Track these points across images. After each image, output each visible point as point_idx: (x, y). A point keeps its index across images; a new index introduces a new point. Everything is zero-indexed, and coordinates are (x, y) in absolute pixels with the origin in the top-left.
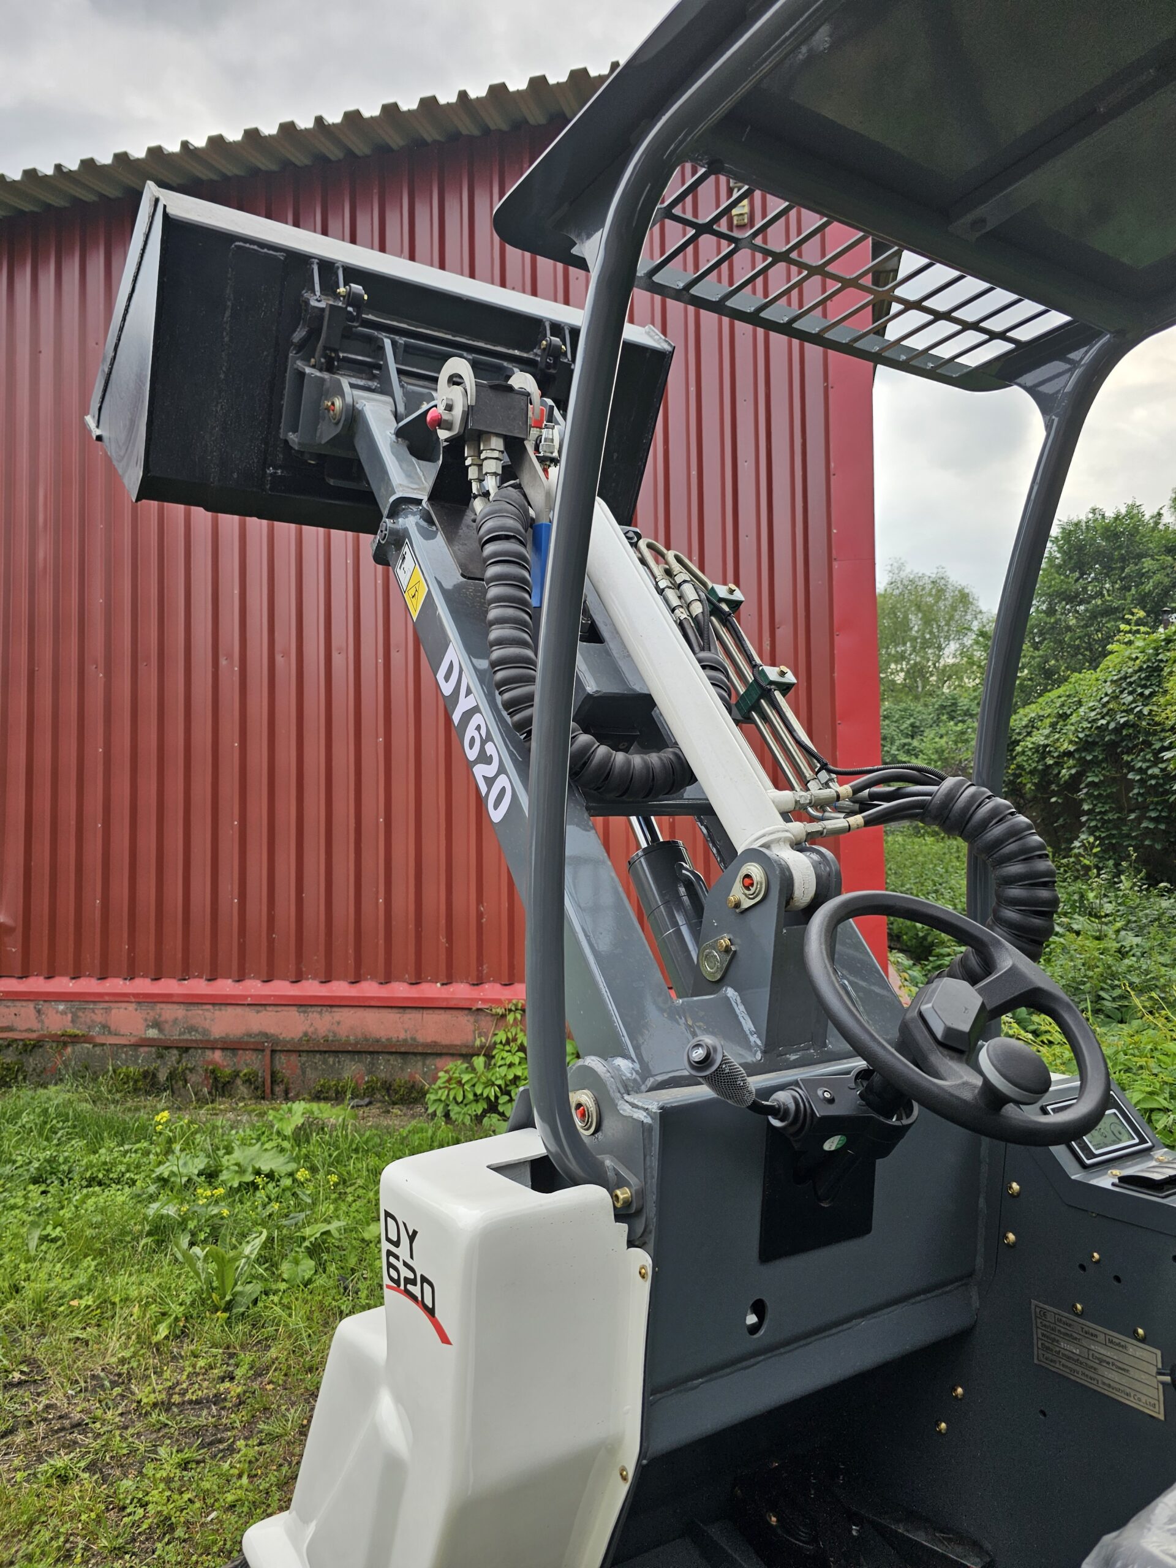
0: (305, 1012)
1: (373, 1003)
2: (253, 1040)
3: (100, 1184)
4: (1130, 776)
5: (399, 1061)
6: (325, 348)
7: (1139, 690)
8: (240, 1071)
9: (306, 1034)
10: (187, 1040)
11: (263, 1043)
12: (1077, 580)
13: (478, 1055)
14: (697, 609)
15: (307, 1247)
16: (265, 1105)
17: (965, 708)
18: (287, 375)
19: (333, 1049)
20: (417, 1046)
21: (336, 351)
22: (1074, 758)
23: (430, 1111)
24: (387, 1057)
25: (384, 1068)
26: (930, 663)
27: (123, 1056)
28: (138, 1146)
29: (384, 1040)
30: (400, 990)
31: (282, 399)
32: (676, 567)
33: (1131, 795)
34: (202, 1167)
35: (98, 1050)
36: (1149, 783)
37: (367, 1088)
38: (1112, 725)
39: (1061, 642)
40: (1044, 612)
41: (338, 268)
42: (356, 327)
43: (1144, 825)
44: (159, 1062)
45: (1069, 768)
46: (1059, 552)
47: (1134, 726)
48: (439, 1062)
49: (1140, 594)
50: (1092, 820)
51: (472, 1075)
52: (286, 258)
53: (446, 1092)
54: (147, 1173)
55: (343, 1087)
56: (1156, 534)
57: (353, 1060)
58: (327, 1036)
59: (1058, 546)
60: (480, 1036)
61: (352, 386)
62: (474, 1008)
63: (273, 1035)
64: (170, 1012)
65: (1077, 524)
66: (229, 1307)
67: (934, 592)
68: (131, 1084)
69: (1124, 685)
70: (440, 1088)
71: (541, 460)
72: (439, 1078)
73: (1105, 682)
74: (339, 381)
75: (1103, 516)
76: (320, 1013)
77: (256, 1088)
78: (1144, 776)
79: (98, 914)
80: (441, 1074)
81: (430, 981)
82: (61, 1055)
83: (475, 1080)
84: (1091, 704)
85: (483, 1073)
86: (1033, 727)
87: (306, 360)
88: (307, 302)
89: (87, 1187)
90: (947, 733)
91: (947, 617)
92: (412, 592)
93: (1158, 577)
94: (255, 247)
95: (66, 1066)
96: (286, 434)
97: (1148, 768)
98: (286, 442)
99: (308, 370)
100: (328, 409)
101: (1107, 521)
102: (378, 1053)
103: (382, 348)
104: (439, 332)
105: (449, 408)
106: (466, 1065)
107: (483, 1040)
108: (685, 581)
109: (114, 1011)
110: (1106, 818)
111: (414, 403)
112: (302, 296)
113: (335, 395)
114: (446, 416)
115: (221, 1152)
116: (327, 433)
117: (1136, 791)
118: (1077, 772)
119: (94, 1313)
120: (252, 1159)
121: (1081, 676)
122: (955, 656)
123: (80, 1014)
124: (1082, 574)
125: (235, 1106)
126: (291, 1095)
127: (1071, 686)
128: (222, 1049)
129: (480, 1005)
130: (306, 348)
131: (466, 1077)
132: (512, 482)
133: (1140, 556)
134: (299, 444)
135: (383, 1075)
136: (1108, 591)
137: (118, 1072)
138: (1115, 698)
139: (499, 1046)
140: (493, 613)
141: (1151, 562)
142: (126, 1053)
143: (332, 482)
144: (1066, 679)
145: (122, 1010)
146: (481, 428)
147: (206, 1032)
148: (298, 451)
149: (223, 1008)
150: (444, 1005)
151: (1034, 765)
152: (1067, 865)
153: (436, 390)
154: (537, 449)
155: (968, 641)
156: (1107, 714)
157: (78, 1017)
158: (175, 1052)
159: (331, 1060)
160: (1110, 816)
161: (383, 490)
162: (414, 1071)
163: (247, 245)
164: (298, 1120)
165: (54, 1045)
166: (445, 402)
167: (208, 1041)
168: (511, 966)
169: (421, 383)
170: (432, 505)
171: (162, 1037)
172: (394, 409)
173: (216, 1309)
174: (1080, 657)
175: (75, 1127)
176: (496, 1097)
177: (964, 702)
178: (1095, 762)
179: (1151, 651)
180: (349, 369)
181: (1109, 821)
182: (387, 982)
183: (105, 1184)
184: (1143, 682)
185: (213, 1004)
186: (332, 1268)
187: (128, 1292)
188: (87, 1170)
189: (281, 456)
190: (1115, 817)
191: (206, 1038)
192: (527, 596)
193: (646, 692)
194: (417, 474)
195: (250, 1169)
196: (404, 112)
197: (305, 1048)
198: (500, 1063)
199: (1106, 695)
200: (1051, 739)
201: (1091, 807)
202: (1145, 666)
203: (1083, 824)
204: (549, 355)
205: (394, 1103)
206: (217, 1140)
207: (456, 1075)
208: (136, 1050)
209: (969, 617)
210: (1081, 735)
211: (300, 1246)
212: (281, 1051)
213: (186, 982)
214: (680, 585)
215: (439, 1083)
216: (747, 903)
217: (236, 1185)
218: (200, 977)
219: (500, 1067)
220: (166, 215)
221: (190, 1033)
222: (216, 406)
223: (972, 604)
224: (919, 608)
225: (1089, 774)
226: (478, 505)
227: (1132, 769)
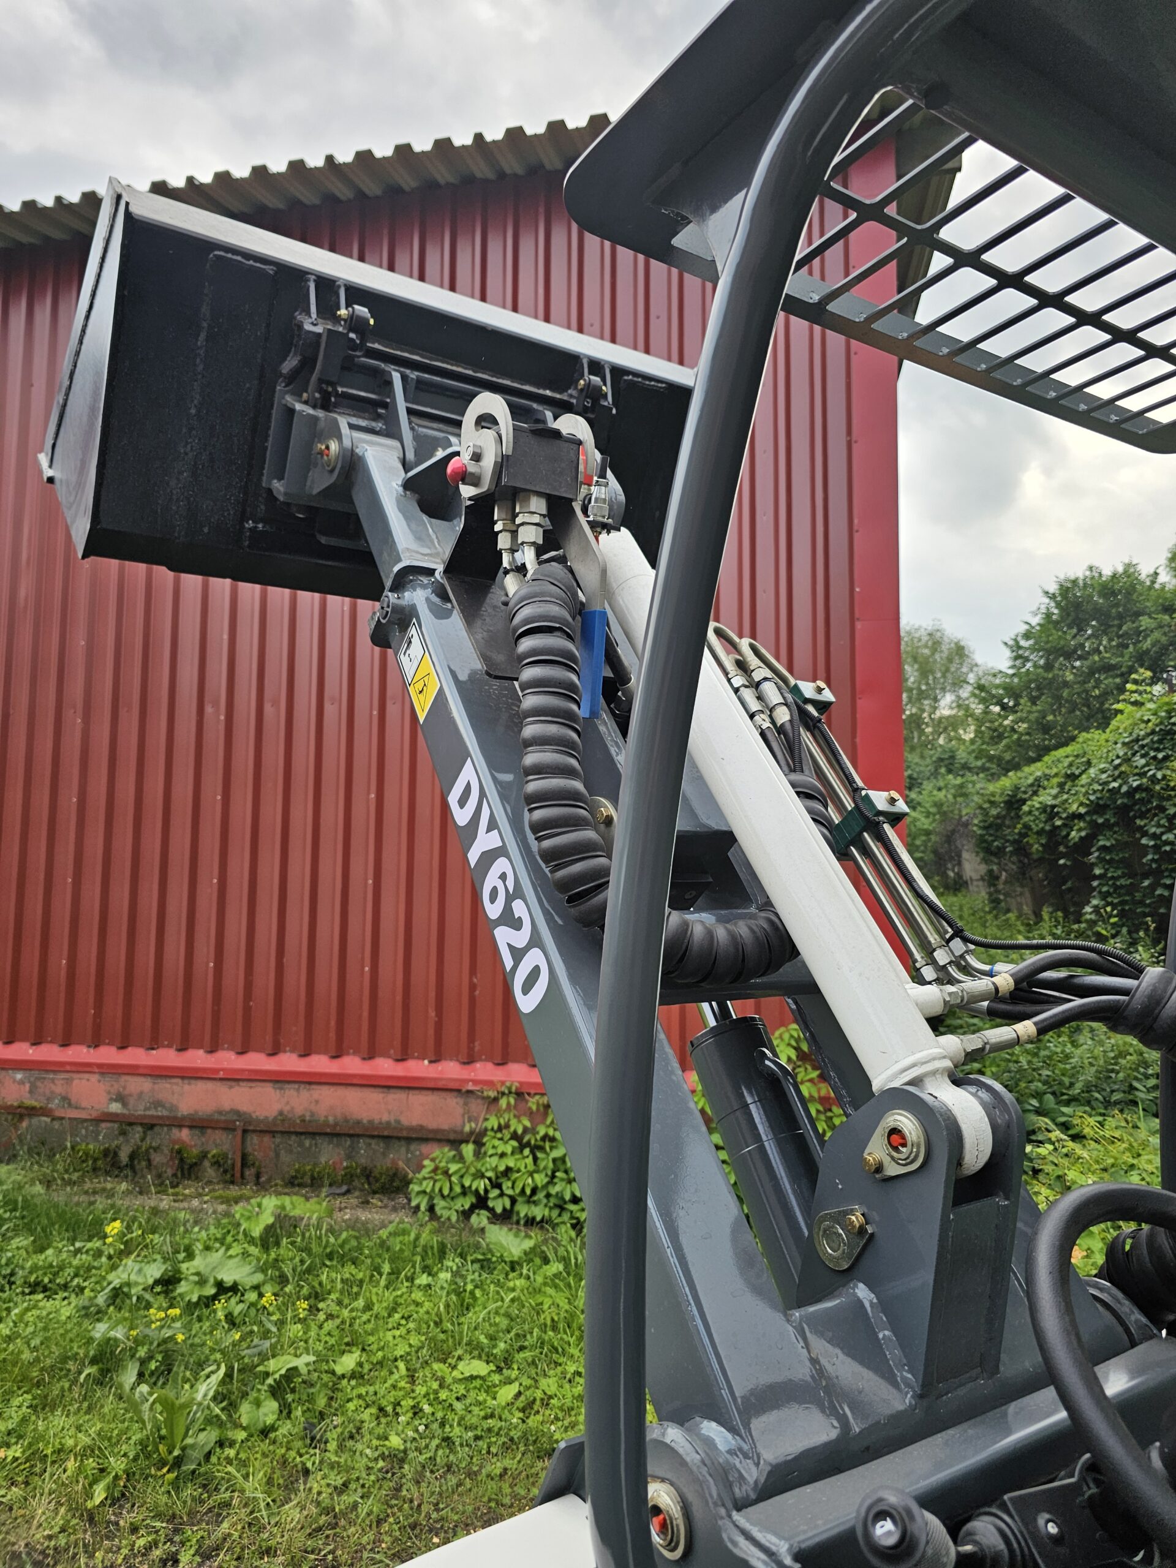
0: (281, 1089)
1: (355, 1081)
2: (223, 1118)
3: (45, 1289)
4: (1144, 841)
5: (382, 1145)
6: (321, 381)
7: (1152, 754)
8: (208, 1152)
9: (281, 1113)
10: (152, 1117)
11: (234, 1121)
12: (1074, 637)
13: (467, 1142)
14: (783, 716)
15: (270, 1386)
16: (234, 1191)
17: (963, 761)
18: (274, 412)
19: (311, 1130)
20: (401, 1130)
21: (333, 384)
22: (1085, 821)
23: (413, 1204)
24: (368, 1140)
25: (365, 1153)
26: (925, 715)
27: (83, 1131)
28: (89, 1245)
29: (365, 1121)
30: (385, 1066)
31: (266, 440)
32: (753, 661)
33: (1144, 861)
34: (157, 1275)
35: (56, 1125)
36: (1163, 849)
37: (346, 1175)
38: (1124, 789)
39: (1060, 697)
40: (1042, 667)
41: (339, 287)
42: (359, 357)
43: (1158, 892)
44: (121, 1138)
45: (1080, 830)
46: (1056, 607)
47: (1147, 790)
48: (425, 1148)
49: (1138, 652)
50: (1104, 885)
51: (460, 1165)
52: (276, 273)
53: (431, 1184)
54: (98, 1279)
55: (319, 1173)
56: (1152, 592)
57: (330, 1143)
58: (304, 1116)
59: (1056, 602)
60: (470, 1121)
61: (352, 427)
62: (464, 1090)
63: (245, 1113)
64: (136, 1085)
65: (1075, 582)
66: (178, 1462)
67: (930, 643)
68: (90, 1162)
69: (1136, 748)
70: (425, 1178)
71: (593, 525)
72: (424, 1167)
73: (1116, 743)
74: (336, 420)
75: (1100, 575)
76: (298, 1090)
77: (225, 1172)
78: (1159, 842)
79: (63, 973)
80: (426, 1162)
81: (418, 1058)
82: (16, 1128)
83: (463, 1171)
84: (1102, 766)
85: (472, 1163)
86: (1039, 786)
87: (298, 395)
88: (300, 326)
89: (30, 1293)
90: (946, 786)
91: (943, 669)
92: (419, 686)
93: (1156, 635)
94: (239, 258)
95: (21, 1141)
96: (270, 483)
97: (1162, 834)
98: (270, 491)
99: (298, 407)
100: (321, 453)
101: (1104, 579)
102: (358, 1136)
103: (389, 383)
104: (458, 366)
105: (477, 457)
106: (453, 1153)
107: (473, 1125)
108: (766, 679)
109: (76, 1082)
110: (1118, 883)
111: (425, 447)
112: (295, 318)
113: (330, 437)
114: (472, 468)
115: (181, 1256)
116: (319, 482)
117: (1150, 857)
118: (1087, 835)
119: (22, 1467)
120: (214, 1268)
121: (1089, 736)
122: (951, 708)
123: (39, 1084)
124: (1080, 630)
125: (201, 1191)
126: (263, 1179)
127: (1078, 746)
128: (191, 1127)
129: (470, 1087)
130: (297, 380)
131: (453, 1168)
132: (553, 554)
133: (1138, 614)
134: (286, 494)
135: (363, 1161)
136: (1105, 647)
137: (77, 1148)
138: (1127, 760)
139: (490, 1133)
140: (530, 730)
141: (1149, 620)
142: (86, 1129)
143: (323, 540)
144: (1073, 739)
145: (84, 1081)
146: (518, 485)
147: (173, 1108)
148: (284, 503)
149: (193, 1081)
150: (431, 1085)
151: (1041, 825)
152: (1077, 931)
153: (459, 435)
154: (585, 511)
155: (965, 692)
156: (1119, 776)
157: (36, 1087)
158: (139, 1129)
159: (307, 1143)
160: (1122, 882)
161: (385, 554)
162: (397, 1157)
163: (229, 255)
164: (267, 1219)
165: (10, 1117)
166: (471, 450)
167: (175, 1118)
168: (505, 1045)
169: (435, 425)
170: (448, 579)
171: (125, 1111)
172: (401, 456)
173: (162, 1463)
174: (1078, 713)
175: (23, 1217)
176: (486, 1191)
177: (962, 755)
178: (1107, 825)
179: (1163, 714)
180: (348, 407)
181: (1122, 886)
182: (371, 1057)
183: (50, 1289)
184: (1156, 746)
185: (183, 1078)
186: (298, 1412)
187: (63, 1441)
188: (31, 1273)
189: (263, 507)
190: (1128, 882)
191: (172, 1114)
192: (574, 707)
193: (724, 828)
194: (429, 535)
195: (212, 1281)
196: (418, 154)
197: (281, 1129)
198: (491, 1152)
199: (1118, 757)
200: (1059, 800)
201: (1102, 871)
202: (1157, 729)
203: (1094, 889)
204: (587, 397)
205: (375, 1192)
206: (178, 1238)
207: (443, 1164)
208: (97, 1125)
209: (964, 670)
210: (1092, 798)
211: (263, 1384)
212: (254, 1131)
213: (154, 1052)
214: (758, 684)
215: (425, 1172)
216: (892, 1170)
217: (195, 1299)
218: (169, 1046)
219: (491, 1156)
220: (128, 215)
221: (156, 1108)
222: (185, 446)
223: (968, 657)
224: (915, 659)
225: (1100, 838)
226: (511, 584)
227: (1145, 834)
